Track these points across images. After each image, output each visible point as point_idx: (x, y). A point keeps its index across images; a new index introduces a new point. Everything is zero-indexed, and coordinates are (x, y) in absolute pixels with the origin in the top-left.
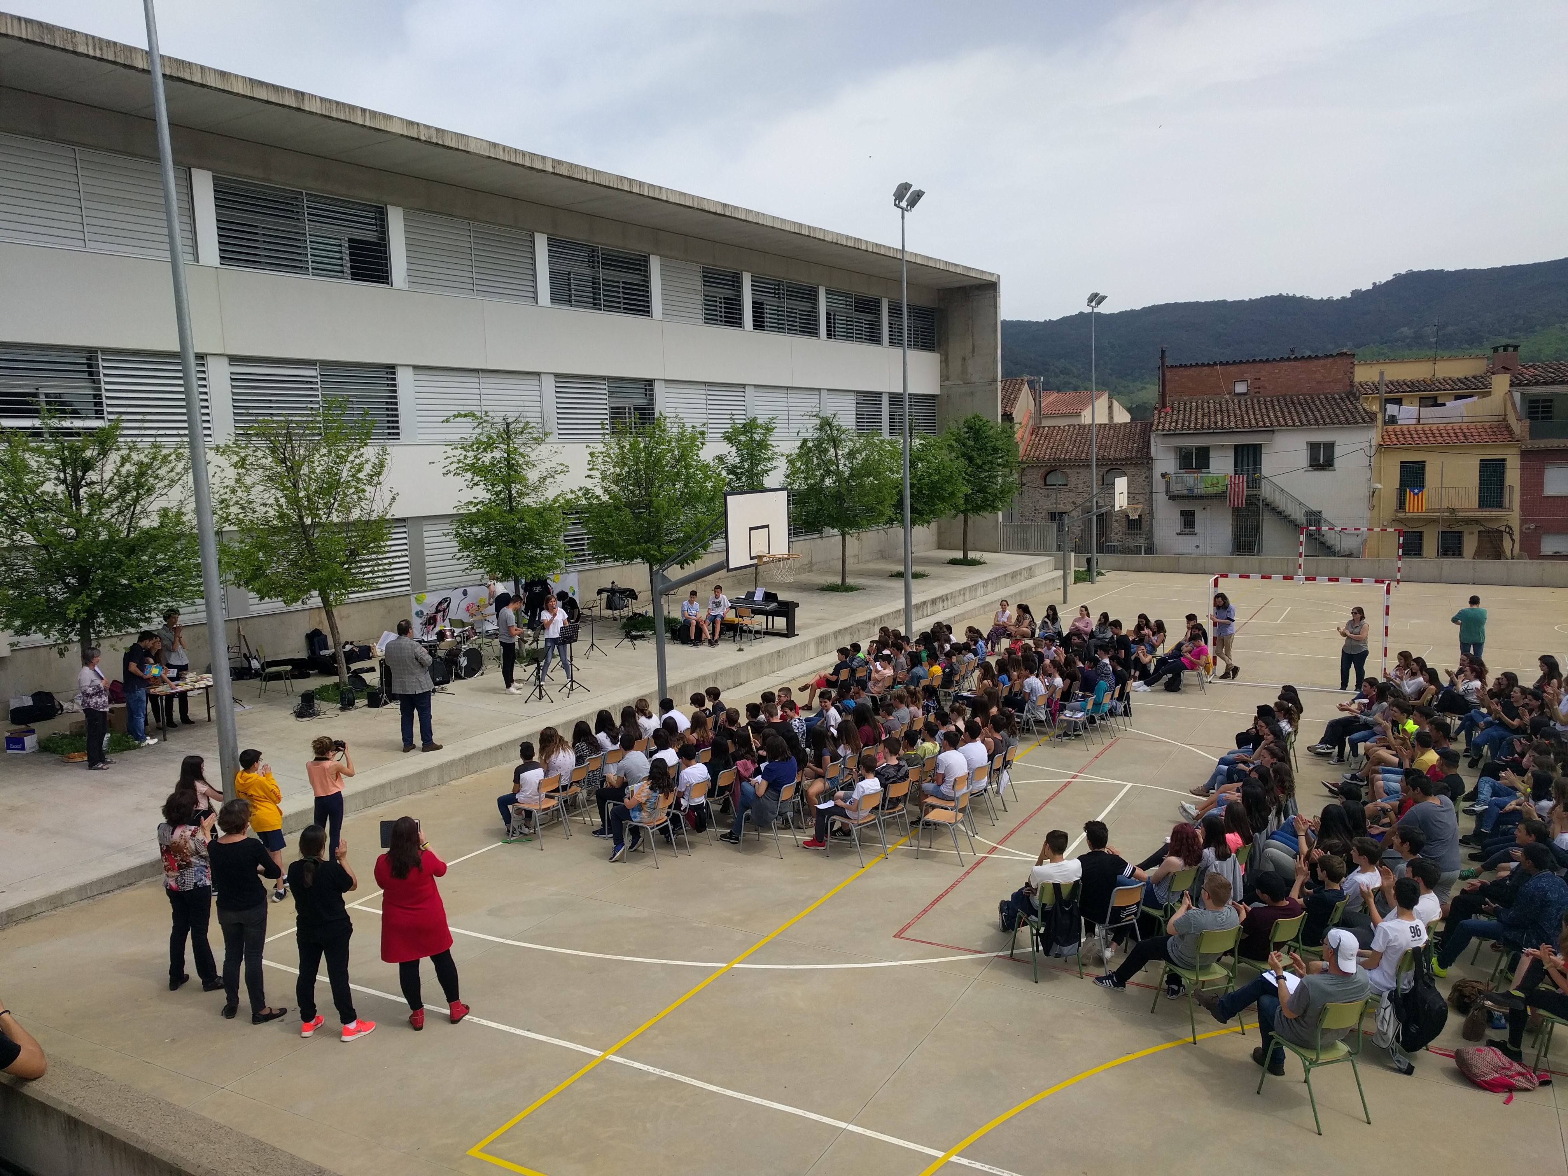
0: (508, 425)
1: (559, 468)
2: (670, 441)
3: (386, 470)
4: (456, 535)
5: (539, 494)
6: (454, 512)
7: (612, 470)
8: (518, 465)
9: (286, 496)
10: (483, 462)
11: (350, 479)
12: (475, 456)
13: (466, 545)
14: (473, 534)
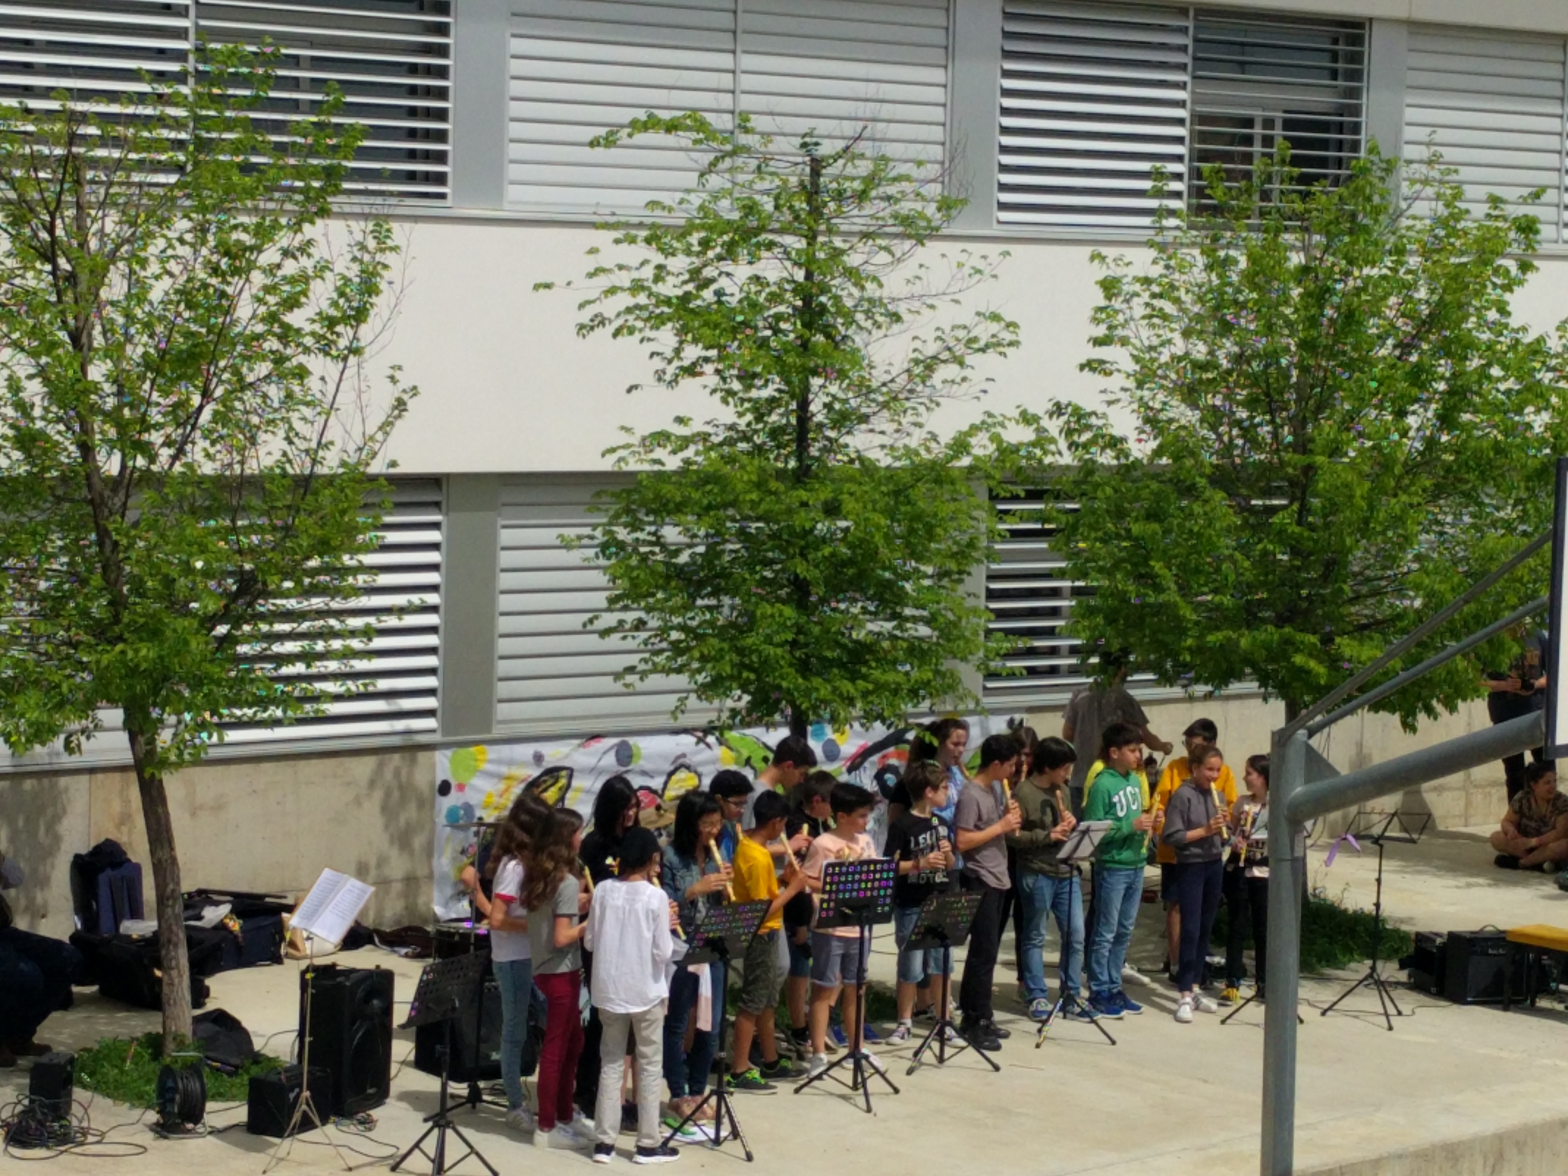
0: (817, 166)
1: (984, 331)
2: (1400, 251)
3: (381, 303)
4: (604, 547)
5: (909, 418)
6: (607, 465)
7: (1179, 346)
8: (840, 311)
9: (42, 373)
10: (719, 293)
11: (260, 328)
12: (695, 274)
13: (634, 583)
14: (664, 547)
